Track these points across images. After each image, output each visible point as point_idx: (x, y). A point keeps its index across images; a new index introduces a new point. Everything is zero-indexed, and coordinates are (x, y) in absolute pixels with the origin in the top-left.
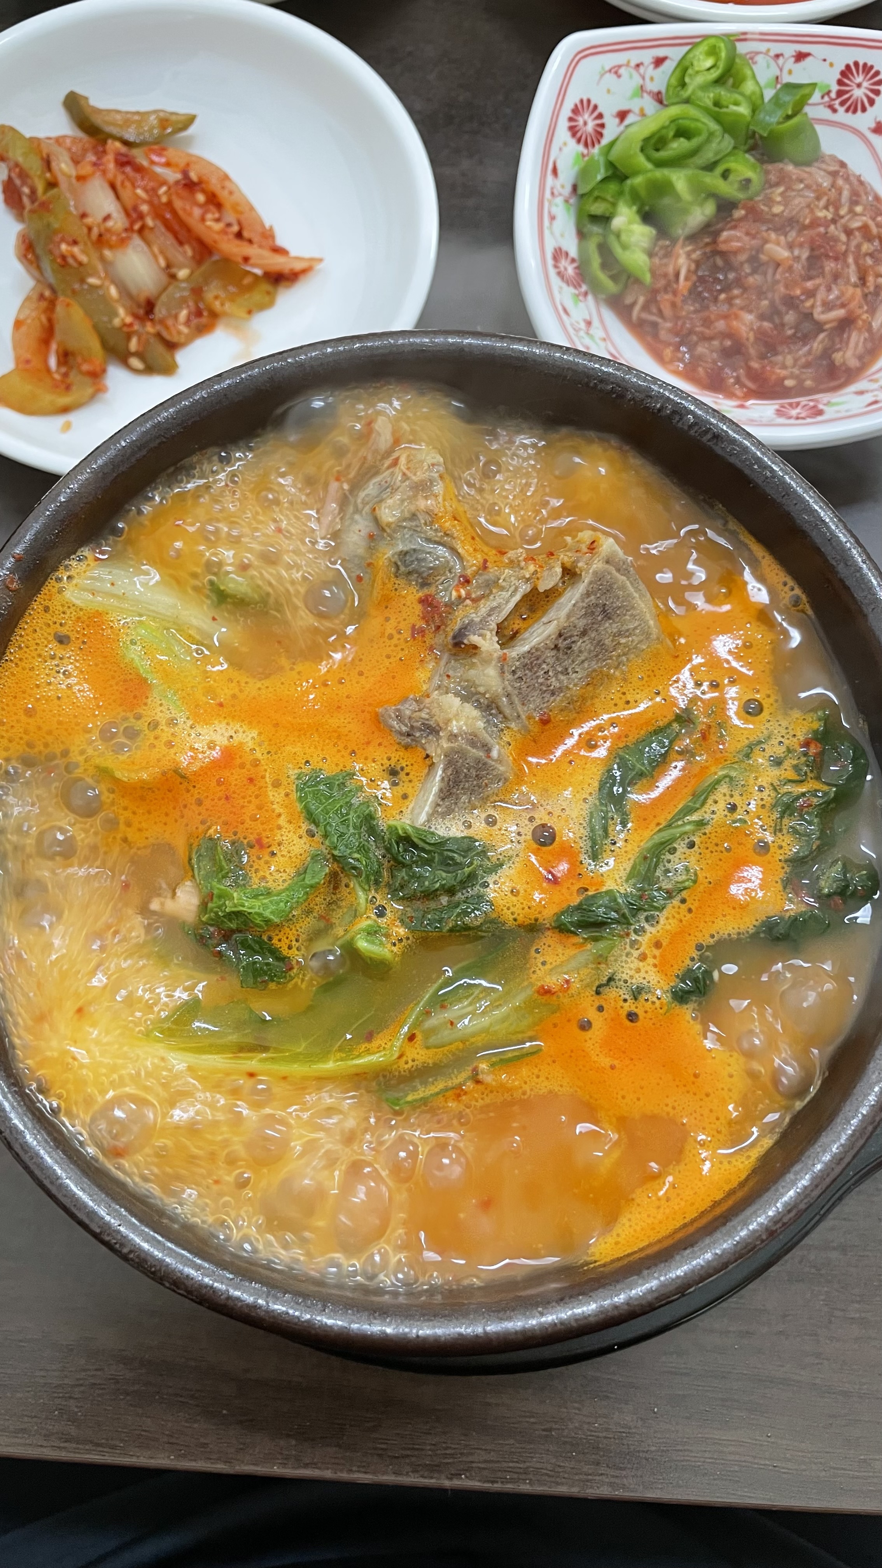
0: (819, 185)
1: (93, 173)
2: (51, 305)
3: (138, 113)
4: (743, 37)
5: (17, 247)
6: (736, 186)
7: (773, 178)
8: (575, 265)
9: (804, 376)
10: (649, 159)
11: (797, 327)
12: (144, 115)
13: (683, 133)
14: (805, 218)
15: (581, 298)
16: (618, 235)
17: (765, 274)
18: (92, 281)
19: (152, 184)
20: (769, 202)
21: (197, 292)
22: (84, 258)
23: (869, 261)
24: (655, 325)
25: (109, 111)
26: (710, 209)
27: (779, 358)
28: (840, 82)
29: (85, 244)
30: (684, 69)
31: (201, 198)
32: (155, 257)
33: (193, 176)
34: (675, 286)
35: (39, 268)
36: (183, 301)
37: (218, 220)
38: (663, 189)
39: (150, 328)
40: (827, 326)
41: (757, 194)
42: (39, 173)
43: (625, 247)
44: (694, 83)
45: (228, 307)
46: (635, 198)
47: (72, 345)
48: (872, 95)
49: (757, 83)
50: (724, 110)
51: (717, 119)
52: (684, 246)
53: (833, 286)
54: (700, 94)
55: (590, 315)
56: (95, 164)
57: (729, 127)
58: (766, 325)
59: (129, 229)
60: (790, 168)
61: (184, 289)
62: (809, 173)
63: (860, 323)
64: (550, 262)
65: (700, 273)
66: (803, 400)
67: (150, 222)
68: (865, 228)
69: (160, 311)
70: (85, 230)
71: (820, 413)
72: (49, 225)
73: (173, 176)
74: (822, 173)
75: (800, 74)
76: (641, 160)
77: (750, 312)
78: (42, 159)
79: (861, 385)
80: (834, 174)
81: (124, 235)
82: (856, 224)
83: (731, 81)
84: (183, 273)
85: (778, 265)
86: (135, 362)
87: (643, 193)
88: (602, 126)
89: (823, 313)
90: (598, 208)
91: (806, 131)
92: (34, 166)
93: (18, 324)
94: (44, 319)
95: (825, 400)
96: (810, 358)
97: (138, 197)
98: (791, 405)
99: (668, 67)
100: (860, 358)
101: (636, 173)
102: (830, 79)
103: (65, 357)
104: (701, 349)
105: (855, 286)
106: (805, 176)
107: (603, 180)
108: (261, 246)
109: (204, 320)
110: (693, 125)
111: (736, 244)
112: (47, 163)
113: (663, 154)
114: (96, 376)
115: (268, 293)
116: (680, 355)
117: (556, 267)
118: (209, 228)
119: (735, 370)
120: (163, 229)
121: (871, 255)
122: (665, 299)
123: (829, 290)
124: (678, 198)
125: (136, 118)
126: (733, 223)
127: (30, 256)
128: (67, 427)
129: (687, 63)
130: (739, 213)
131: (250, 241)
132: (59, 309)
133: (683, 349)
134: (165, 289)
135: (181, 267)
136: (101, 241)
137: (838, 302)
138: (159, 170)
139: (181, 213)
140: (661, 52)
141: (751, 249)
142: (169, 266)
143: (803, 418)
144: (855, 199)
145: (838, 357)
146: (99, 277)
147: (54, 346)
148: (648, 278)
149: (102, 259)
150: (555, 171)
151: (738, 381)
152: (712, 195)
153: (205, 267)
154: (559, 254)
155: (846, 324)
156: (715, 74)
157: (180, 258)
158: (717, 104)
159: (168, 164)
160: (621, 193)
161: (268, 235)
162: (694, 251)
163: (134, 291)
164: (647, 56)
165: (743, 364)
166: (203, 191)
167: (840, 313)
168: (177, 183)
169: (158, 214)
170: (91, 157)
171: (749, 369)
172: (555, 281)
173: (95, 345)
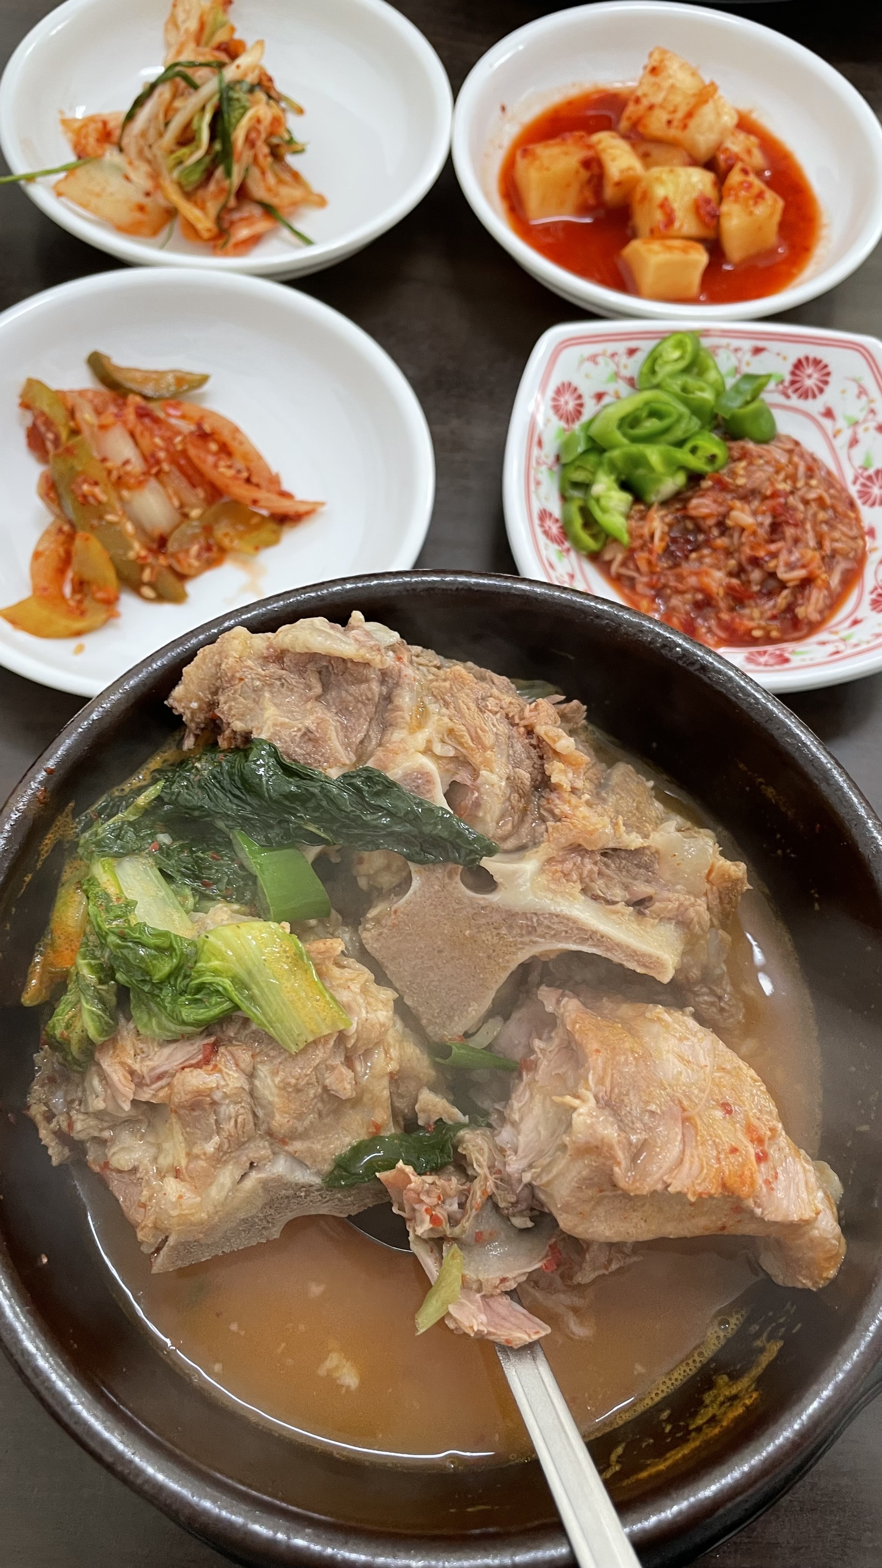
0: (777, 461)
1: (114, 424)
2: (70, 537)
3: (156, 372)
4: (706, 333)
5: (40, 486)
6: (703, 460)
7: (736, 454)
8: (559, 525)
9: (770, 628)
10: (625, 435)
11: (762, 583)
12: (162, 374)
13: (655, 414)
14: (767, 489)
15: (564, 554)
16: (598, 500)
17: (731, 536)
18: (110, 517)
19: (168, 434)
20: (733, 474)
21: (208, 530)
22: (103, 498)
23: (825, 528)
24: (632, 580)
25: (129, 370)
26: (680, 479)
27: (747, 611)
28: (793, 373)
29: (106, 485)
30: (654, 359)
31: (213, 447)
32: (170, 498)
33: (207, 428)
34: (650, 546)
35: (60, 505)
36: (194, 538)
37: (230, 467)
38: (638, 461)
39: (162, 561)
40: (790, 584)
41: (722, 467)
42: (63, 421)
43: (604, 511)
44: (663, 371)
45: (236, 543)
46: (613, 467)
47: (88, 575)
48: (821, 385)
49: (719, 372)
50: (691, 396)
51: (686, 402)
52: (658, 510)
53: (794, 549)
54: (669, 381)
55: (573, 568)
56: (116, 416)
57: (697, 410)
58: (735, 581)
59: (146, 473)
60: (750, 446)
61: (196, 526)
62: (768, 451)
63: (819, 582)
64: (536, 522)
65: (672, 535)
66: (770, 648)
67: (166, 467)
68: (820, 501)
69: (172, 546)
70: (105, 474)
71: (787, 660)
72: (72, 468)
73: (187, 427)
74: (779, 451)
75: (758, 366)
76: (618, 437)
77: (719, 569)
78: (67, 409)
79: (822, 636)
80: (790, 452)
81: (141, 478)
82: (812, 495)
83: (695, 370)
84: (195, 513)
85: (743, 530)
86: (147, 591)
87: (620, 464)
88: (581, 405)
89: (786, 572)
90: (579, 476)
91: (764, 414)
92: (58, 415)
93: (37, 555)
94: (61, 551)
95: (790, 649)
96: (775, 612)
97: (156, 446)
98: (759, 653)
99: (640, 357)
100: (821, 612)
101: (612, 447)
102: (784, 370)
103: (80, 586)
104: (675, 601)
105: (814, 549)
106: (763, 452)
107: (586, 452)
108: (269, 491)
109: (214, 554)
110: (663, 408)
111: (705, 511)
112: (72, 413)
113: (638, 431)
114: (110, 603)
115: (274, 532)
116: (655, 606)
117: (542, 526)
118: (222, 474)
119: (706, 619)
120: (178, 474)
121: (826, 522)
122: (641, 557)
123: (790, 552)
124: (651, 469)
125: (155, 376)
126: (701, 493)
127: (52, 495)
128: (80, 649)
129: (656, 354)
130: (707, 484)
131: (258, 486)
132: (78, 543)
133: (658, 601)
134: (177, 526)
135: (193, 507)
136: (120, 482)
137: (799, 564)
138: (173, 421)
139: (196, 461)
140: (633, 344)
141: (719, 515)
142: (182, 506)
143: (771, 665)
144: (810, 472)
145: (800, 611)
146: (116, 514)
147: (70, 575)
148: (625, 538)
149: (121, 499)
150: (540, 443)
151: (709, 630)
152: (682, 468)
153: (214, 508)
154: (544, 515)
155: (806, 583)
156: (682, 364)
157: (193, 500)
158: (684, 389)
159: (183, 417)
160: (599, 464)
161: (274, 481)
162: (666, 515)
163: (148, 527)
164: (621, 347)
165: (713, 615)
166: (216, 441)
167: (801, 573)
168: (192, 433)
169: (173, 461)
170: (113, 409)
171: (719, 620)
172: (542, 539)
173: (110, 575)
